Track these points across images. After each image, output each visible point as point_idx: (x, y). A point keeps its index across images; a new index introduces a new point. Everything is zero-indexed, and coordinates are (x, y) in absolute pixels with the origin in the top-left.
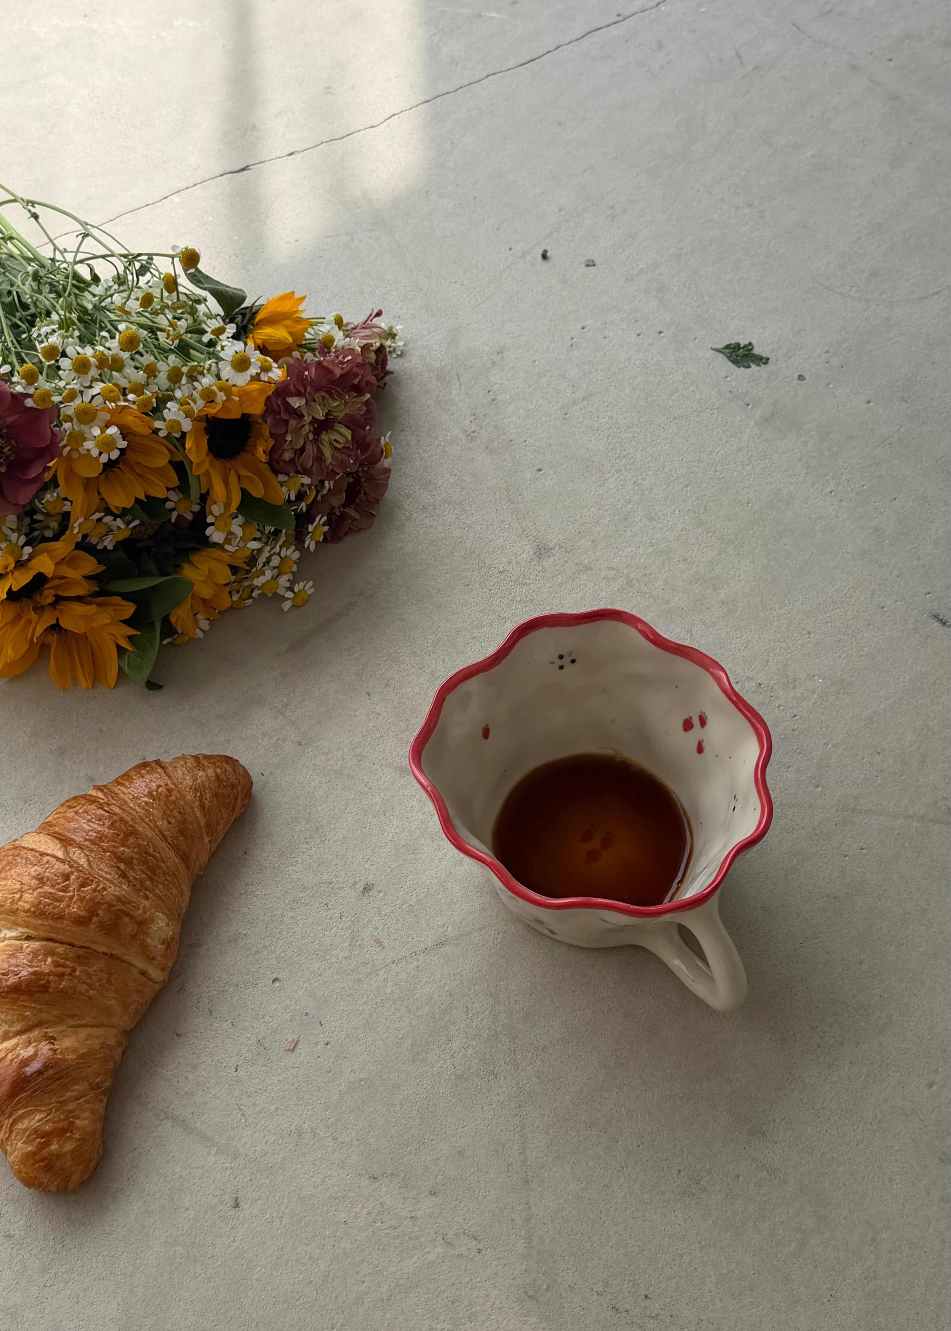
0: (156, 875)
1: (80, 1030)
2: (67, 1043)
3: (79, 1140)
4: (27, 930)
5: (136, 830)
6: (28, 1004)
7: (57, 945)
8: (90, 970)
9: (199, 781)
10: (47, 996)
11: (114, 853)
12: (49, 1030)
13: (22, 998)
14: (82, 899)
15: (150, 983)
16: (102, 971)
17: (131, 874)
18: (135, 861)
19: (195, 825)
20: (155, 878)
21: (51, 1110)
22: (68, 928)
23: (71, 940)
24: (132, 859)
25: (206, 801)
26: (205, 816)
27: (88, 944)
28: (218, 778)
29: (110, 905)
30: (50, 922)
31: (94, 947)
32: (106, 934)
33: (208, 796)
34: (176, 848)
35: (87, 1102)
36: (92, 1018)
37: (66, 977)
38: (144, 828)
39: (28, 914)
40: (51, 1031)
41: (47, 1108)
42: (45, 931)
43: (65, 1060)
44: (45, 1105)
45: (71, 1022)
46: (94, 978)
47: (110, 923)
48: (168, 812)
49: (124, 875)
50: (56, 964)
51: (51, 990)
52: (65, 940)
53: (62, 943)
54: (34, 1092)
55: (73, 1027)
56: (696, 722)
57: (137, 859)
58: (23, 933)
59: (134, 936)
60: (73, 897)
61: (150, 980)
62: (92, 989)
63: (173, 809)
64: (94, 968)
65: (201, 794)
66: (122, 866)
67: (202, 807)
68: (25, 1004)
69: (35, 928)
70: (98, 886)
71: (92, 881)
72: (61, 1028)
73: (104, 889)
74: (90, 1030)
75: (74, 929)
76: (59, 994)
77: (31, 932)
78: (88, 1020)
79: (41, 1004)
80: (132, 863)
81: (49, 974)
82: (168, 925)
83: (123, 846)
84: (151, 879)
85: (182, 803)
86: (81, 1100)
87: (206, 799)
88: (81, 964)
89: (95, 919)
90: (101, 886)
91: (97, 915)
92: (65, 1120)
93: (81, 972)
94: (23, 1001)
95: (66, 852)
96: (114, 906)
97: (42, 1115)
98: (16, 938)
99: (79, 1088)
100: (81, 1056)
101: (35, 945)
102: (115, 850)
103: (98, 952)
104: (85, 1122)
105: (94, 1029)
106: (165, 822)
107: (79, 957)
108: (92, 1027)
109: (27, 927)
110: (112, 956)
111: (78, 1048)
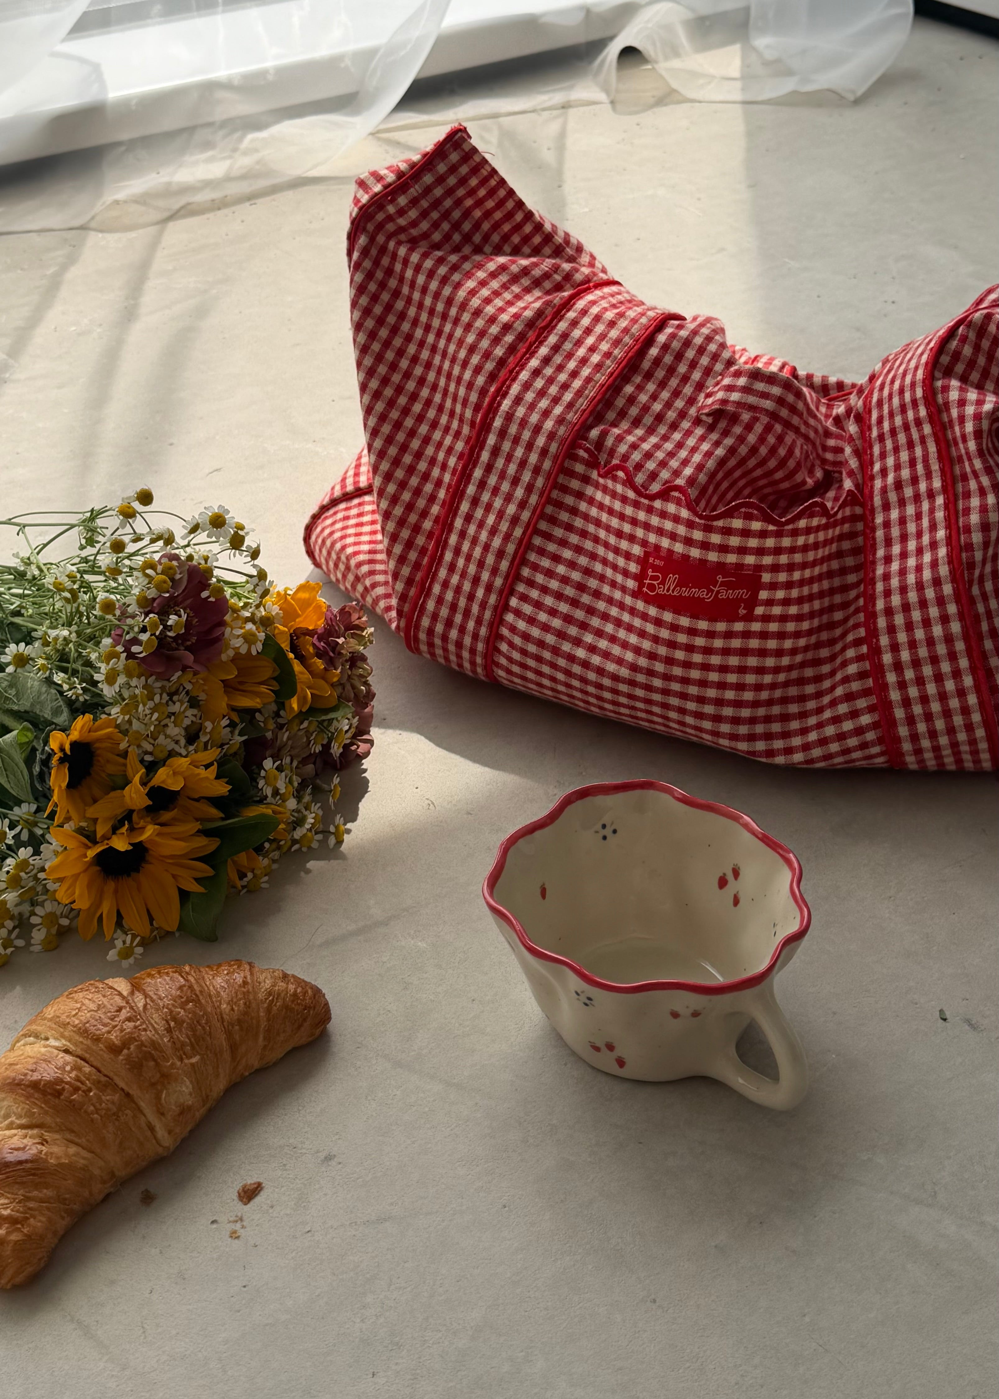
0: (198, 1045)
1: (71, 1145)
2: (55, 1149)
3: (26, 1235)
4: (68, 1044)
5: (199, 1000)
6: (39, 1103)
7: (86, 1064)
8: (103, 1097)
9: (277, 988)
10: (57, 1101)
11: (171, 1012)
12: (46, 1134)
13: (36, 1095)
14: (122, 1030)
15: (154, 1141)
16: (113, 1103)
17: (176, 1034)
18: (185, 1025)
19: (254, 1021)
20: (197, 1048)
21: (14, 1199)
22: (101, 1052)
23: (99, 1065)
24: (183, 1022)
25: (275, 1008)
26: (268, 1020)
27: (111, 1075)
28: (295, 994)
29: (142, 1044)
30: (88, 1042)
31: (115, 1078)
32: (129, 1069)
33: (278, 1004)
34: (229, 1034)
35: (48, 1209)
36: (88, 1140)
37: (80, 1092)
38: (207, 1002)
39: (75, 1029)
40: (47, 1136)
41: (13, 1196)
42: (82, 1049)
43: (46, 1161)
44: (12, 1194)
45: (68, 1136)
46: (104, 1104)
47: (136, 1060)
48: (235, 1000)
49: (169, 1030)
50: (78, 1079)
51: (62, 1097)
52: (95, 1063)
53: (92, 1066)
54: (8, 1177)
55: (67, 1140)
56: (730, 877)
57: (187, 1024)
58: (65, 1045)
59: (153, 1085)
60: (116, 1026)
61: (155, 1138)
62: (97, 1113)
63: (240, 999)
64: (108, 1098)
65: (273, 999)
66: (172, 1024)
67: (269, 1010)
68: (37, 1102)
69: (75, 1044)
70: (141, 1025)
71: (138, 1020)
72: (57, 1136)
73: (145, 1030)
74: (80, 1150)
75: (105, 1055)
76: (67, 1103)
77: (71, 1046)
78: (83, 1141)
79: (49, 1107)
80: (182, 1026)
81: (67, 1083)
82: (190, 1094)
83: (181, 1008)
84: (192, 1045)
85: (251, 997)
86: (44, 1205)
87: (275, 1005)
88: (98, 1089)
89: (125, 1051)
90: (144, 1026)
91: (129, 1049)
92: (22, 1213)
93: (95, 1094)
94: (36, 1099)
95: (132, 993)
96: (146, 1047)
97: (6, 1201)
98: (57, 1048)
99: (48, 1193)
100: (61, 1165)
101: (68, 1058)
102: (173, 1009)
103: (117, 1086)
104: (39, 1224)
105: (85, 1151)
106: (229, 1007)
107: (99, 1082)
108: (83, 1148)
109: (70, 1041)
110: (128, 1095)
111: (61, 1157)
